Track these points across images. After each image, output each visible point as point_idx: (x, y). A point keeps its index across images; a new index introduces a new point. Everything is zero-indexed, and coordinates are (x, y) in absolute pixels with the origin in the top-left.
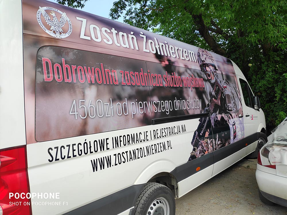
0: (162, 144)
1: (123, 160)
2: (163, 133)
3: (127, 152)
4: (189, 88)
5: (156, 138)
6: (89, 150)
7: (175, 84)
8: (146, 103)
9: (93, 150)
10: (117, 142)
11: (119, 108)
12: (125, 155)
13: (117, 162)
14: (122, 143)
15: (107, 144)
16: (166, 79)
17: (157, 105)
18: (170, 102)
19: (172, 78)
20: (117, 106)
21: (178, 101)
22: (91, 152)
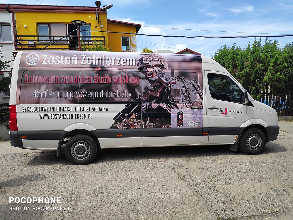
0: (83, 115)
1: (55, 117)
2: (85, 109)
3: (58, 114)
4: (119, 84)
5: (80, 111)
6: (39, 110)
7: (104, 81)
8: (75, 93)
9: (40, 110)
10: (53, 109)
11: (57, 94)
12: (57, 116)
13: (52, 117)
14: (56, 110)
15: (48, 109)
16: (96, 79)
17: (84, 94)
18: (96, 93)
19: (102, 78)
20: (57, 93)
21: (104, 92)
22: (39, 111)
